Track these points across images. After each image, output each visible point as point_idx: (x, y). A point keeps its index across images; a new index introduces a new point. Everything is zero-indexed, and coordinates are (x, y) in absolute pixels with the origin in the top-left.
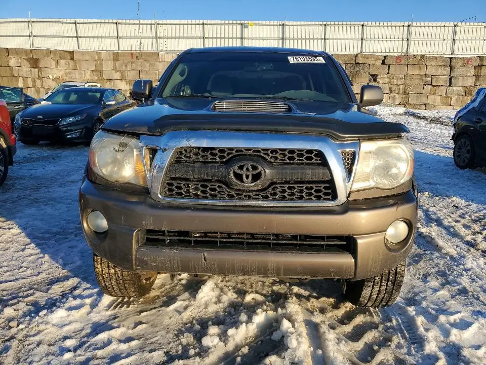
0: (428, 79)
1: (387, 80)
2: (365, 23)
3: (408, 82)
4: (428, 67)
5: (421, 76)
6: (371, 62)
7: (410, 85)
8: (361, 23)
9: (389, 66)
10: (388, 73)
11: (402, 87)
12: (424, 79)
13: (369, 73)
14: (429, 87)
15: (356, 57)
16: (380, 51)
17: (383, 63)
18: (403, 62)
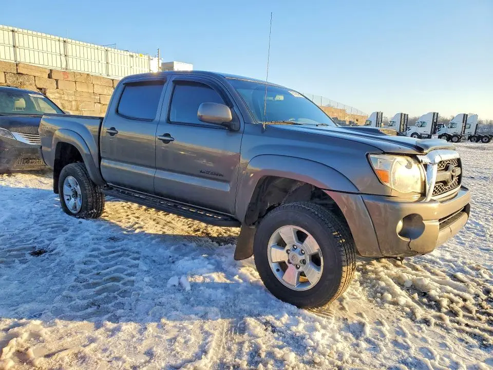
0: (96, 97)
1: (57, 95)
2: (16, 29)
3: (78, 99)
4: (95, 86)
5: (90, 93)
6: (36, 74)
7: (82, 102)
8: (11, 28)
9: (57, 81)
10: (57, 88)
11: (74, 103)
12: (93, 97)
13: (36, 85)
14: (99, 105)
15: (17, 65)
16: (41, 62)
17: (50, 76)
18: (70, 79)
